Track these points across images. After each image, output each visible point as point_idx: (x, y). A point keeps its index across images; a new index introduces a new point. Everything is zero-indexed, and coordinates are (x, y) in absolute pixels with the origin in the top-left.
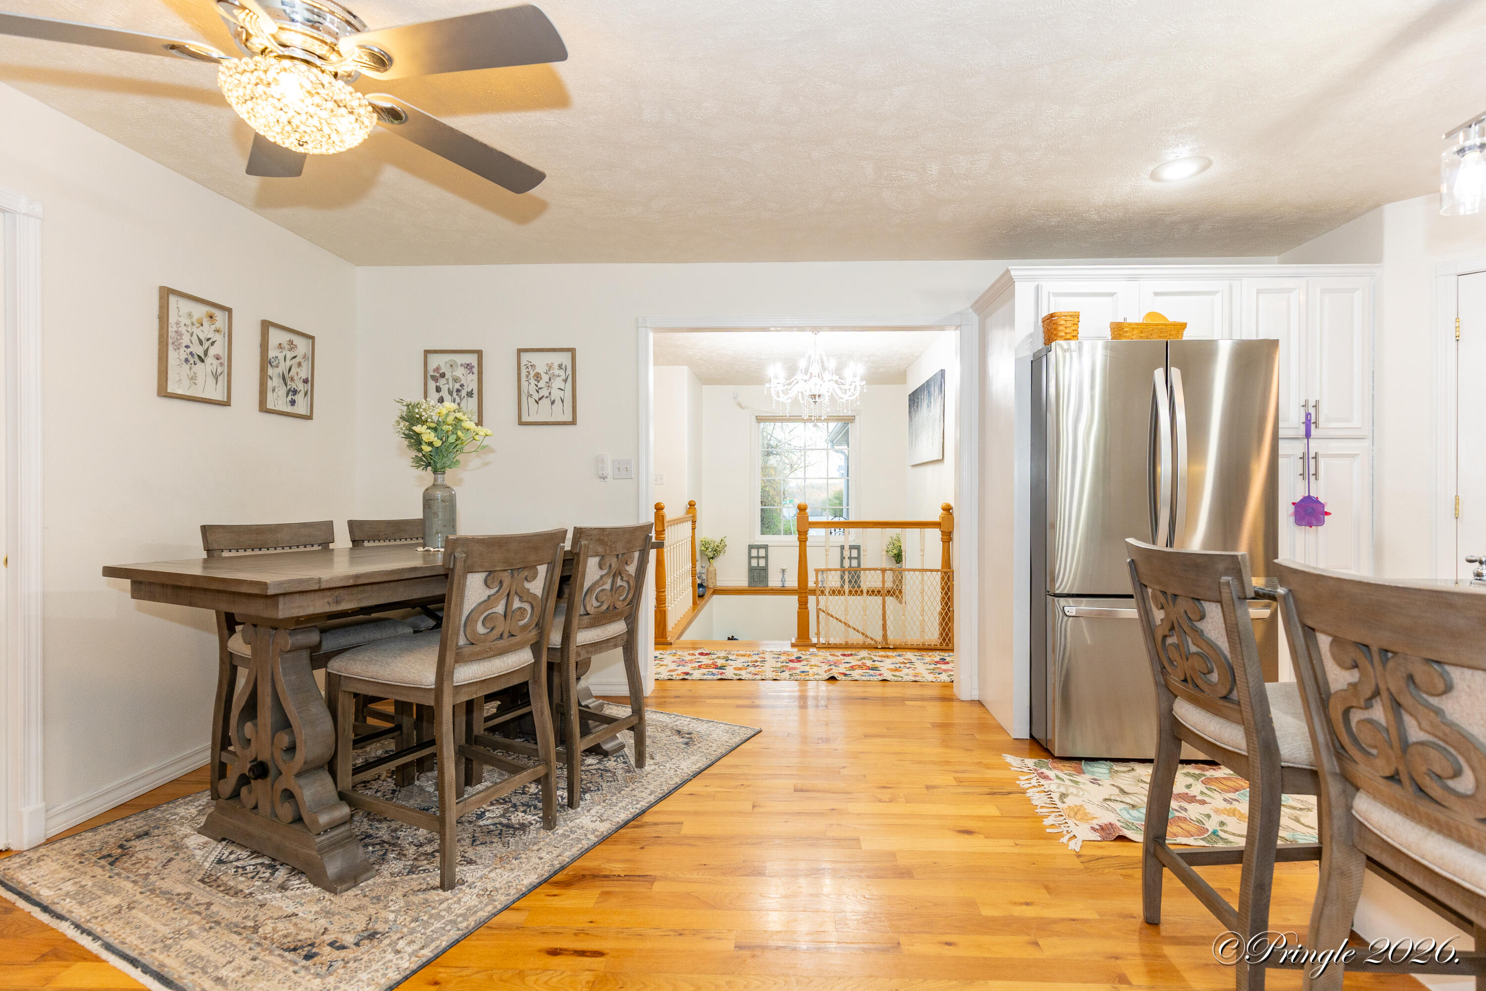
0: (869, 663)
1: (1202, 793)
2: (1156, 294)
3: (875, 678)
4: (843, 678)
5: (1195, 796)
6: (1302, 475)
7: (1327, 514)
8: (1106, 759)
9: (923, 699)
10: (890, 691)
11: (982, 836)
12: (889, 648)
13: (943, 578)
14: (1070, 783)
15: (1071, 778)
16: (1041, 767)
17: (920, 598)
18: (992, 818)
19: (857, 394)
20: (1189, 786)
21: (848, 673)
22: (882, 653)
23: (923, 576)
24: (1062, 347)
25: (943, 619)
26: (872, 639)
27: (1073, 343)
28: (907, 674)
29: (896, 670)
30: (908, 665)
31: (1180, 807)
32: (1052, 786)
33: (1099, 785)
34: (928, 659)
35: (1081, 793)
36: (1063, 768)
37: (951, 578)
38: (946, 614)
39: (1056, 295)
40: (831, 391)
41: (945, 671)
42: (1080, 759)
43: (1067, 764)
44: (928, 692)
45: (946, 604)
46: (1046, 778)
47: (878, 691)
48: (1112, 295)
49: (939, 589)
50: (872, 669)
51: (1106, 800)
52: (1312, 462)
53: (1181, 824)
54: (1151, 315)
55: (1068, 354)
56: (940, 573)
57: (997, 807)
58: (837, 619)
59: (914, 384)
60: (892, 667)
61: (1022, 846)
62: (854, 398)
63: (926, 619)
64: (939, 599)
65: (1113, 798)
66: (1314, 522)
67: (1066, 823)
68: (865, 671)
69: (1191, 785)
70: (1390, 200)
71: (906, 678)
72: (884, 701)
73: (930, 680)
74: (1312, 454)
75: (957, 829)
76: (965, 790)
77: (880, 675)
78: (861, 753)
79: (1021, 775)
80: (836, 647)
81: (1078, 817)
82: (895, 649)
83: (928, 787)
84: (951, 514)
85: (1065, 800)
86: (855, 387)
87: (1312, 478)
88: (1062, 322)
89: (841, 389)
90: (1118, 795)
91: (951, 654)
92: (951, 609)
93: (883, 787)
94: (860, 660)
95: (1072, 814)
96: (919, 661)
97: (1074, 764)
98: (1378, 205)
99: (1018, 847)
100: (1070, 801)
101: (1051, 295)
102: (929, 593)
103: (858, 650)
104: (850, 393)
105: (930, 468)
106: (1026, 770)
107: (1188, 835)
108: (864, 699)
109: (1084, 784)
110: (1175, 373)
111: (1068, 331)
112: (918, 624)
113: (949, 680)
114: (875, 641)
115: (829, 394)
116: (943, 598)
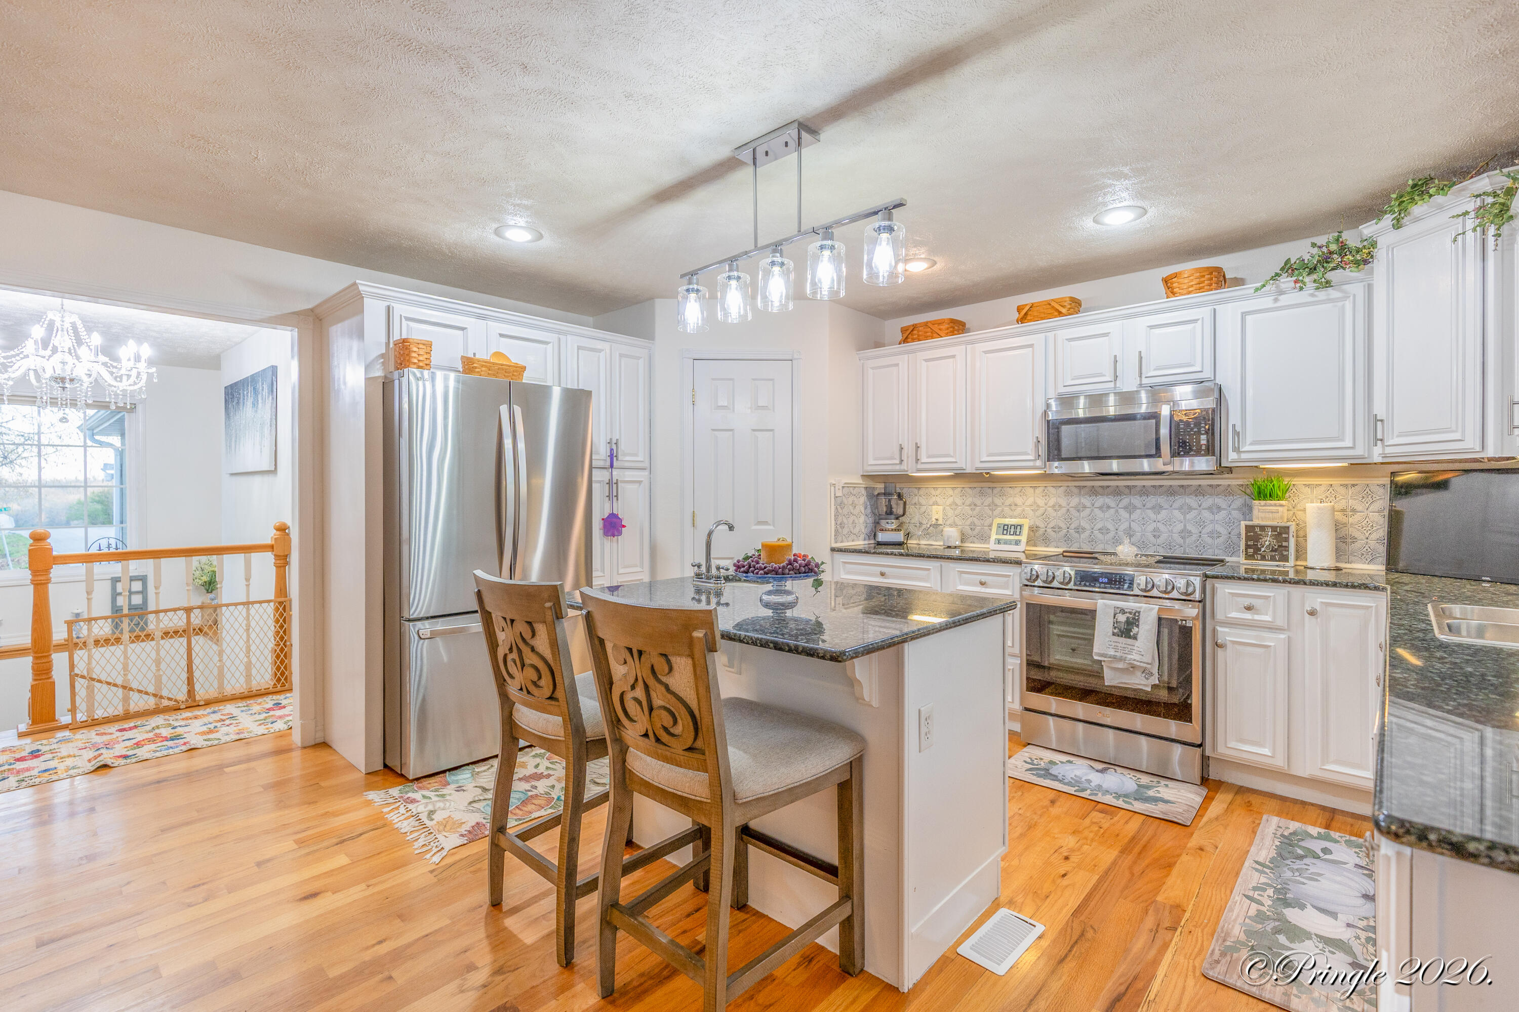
0: (165, 732)
1: (547, 768)
2: (501, 335)
3: (177, 750)
4: (122, 761)
5: (542, 773)
6: (608, 496)
7: (624, 526)
8: (468, 764)
9: (249, 759)
10: (199, 762)
11: (330, 893)
12: (199, 706)
13: (277, 609)
14: (437, 799)
15: (437, 793)
16: (407, 792)
17: (245, 637)
18: (341, 869)
19: (143, 383)
20: (537, 766)
21: (130, 753)
22: (187, 714)
23: (248, 610)
24: (414, 374)
25: (278, 657)
26: (170, 699)
27: (426, 373)
28: (226, 733)
29: (210, 731)
30: (227, 722)
31: (532, 787)
32: (421, 808)
33: (464, 790)
34: (256, 708)
35: (448, 804)
36: (428, 786)
37: (287, 609)
38: (282, 650)
39: (408, 319)
40: (94, 375)
41: (280, 717)
42: (444, 772)
43: (432, 780)
44: (255, 749)
45: (282, 638)
46: (413, 801)
47: (182, 765)
48: (463, 329)
49: (271, 622)
50: (171, 739)
51: (471, 803)
52: (615, 486)
53: (534, 801)
54: (498, 354)
55: (421, 383)
56: (272, 604)
57: (346, 854)
58: (109, 683)
59: (232, 376)
60: (205, 729)
61: (375, 885)
62: (136, 387)
63: (254, 660)
64: (271, 634)
65: (477, 799)
66: (616, 533)
67: (436, 838)
68: (160, 744)
69: (538, 764)
70: (658, 298)
71: (224, 739)
72: (189, 777)
73: (260, 733)
74: (614, 481)
75: (298, 898)
76: (307, 850)
77: (185, 744)
78: (155, 855)
79: (384, 808)
80: (108, 721)
81: (448, 828)
82: (208, 703)
83: (259, 864)
84: (288, 534)
85: (433, 817)
86: (139, 374)
87: (615, 499)
88: (415, 349)
89: (112, 373)
90: (481, 795)
91: (288, 695)
92: (288, 643)
93: (194, 887)
94: (150, 731)
95: (441, 828)
96: (244, 713)
97: (437, 778)
98: (651, 298)
99: (370, 888)
100: (438, 817)
101: (403, 320)
102: (257, 629)
103: (146, 718)
104: (131, 381)
105: (257, 479)
106: (391, 800)
107: (540, 808)
108: (159, 782)
109: (450, 795)
110: (517, 410)
111: (421, 358)
112: (242, 668)
113: (286, 727)
114: (176, 701)
115: (92, 379)
116: (277, 633)
